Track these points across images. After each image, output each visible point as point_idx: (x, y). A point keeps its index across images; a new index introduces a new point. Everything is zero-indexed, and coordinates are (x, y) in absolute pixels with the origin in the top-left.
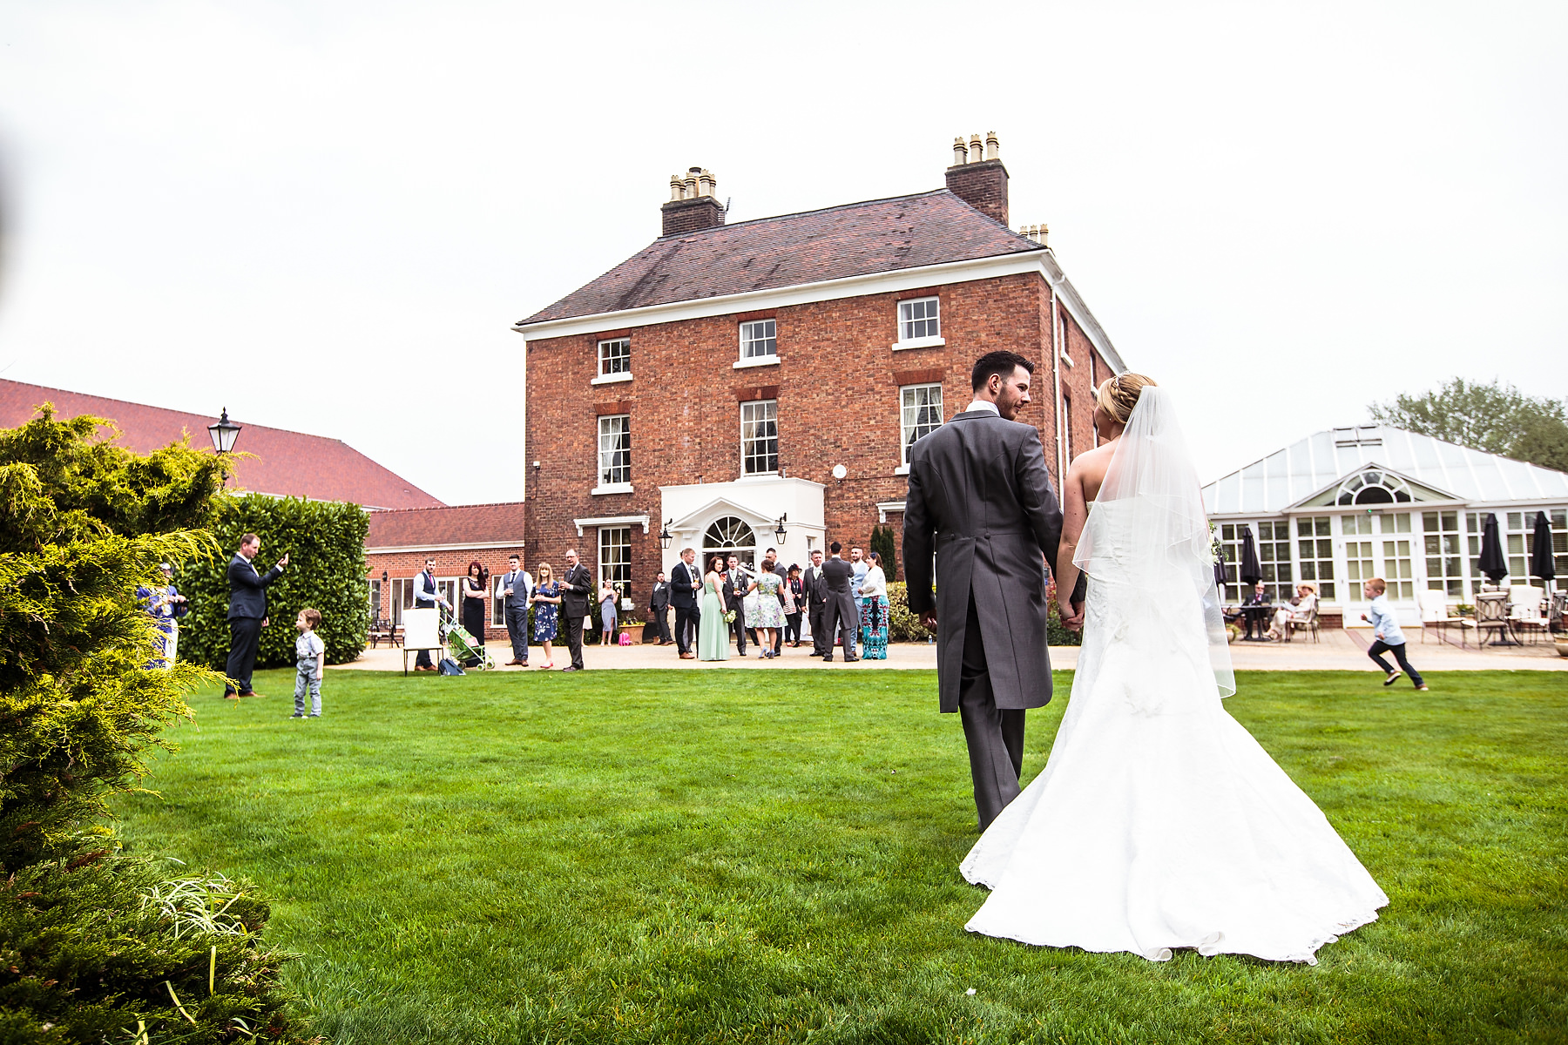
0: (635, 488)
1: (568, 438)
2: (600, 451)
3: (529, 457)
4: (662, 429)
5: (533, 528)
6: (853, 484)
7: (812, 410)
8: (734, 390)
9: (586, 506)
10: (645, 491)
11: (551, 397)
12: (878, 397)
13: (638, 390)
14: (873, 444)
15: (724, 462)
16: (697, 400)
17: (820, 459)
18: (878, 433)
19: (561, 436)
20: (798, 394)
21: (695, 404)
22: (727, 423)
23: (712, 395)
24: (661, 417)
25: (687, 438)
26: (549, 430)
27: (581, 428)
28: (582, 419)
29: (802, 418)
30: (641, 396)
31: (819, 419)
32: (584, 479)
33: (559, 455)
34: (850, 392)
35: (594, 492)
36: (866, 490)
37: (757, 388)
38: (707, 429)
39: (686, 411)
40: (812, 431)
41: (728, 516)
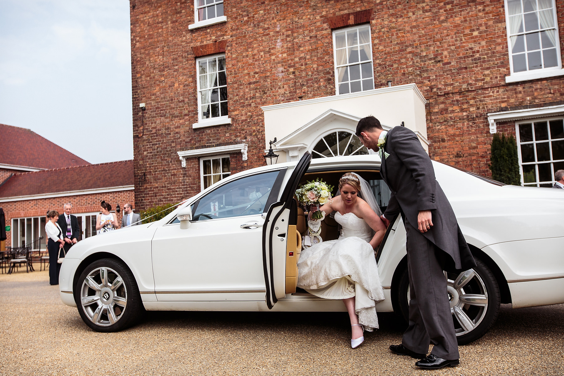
0: (233, 120)
1: (169, 81)
2: (199, 89)
3: (136, 100)
4: (257, 63)
5: (141, 162)
6: (457, 97)
7: (408, 28)
8: (326, 19)
9: (188, 140)
10: (243, 121)
11: (153, 46)
12: (480, 8)
13: (232, 30)
14: (477, 55)
15: (319, 88)
16: (290, 32)
17: (420, 75)
18: (483, 43)
19: (163, 79)
20: (392, 15)
21: (288, 36)
22: (320, 51)
23: (303, 26)
24: (256, 51)
25: (281, 69)
26: (152, 75)
27: (181, 70)
28: (181, 62)
29: (398, 37)
30: (235, 35)
31: (416, 37)
32: (186, 115)
33: (162, 96)
34: (448, 7)
35: (195, 126)
36: (472, 102)
37: (349, 15)
38: (300, 59)
39: (279, 44)
40: (409, 49)
41: (337, 131)
